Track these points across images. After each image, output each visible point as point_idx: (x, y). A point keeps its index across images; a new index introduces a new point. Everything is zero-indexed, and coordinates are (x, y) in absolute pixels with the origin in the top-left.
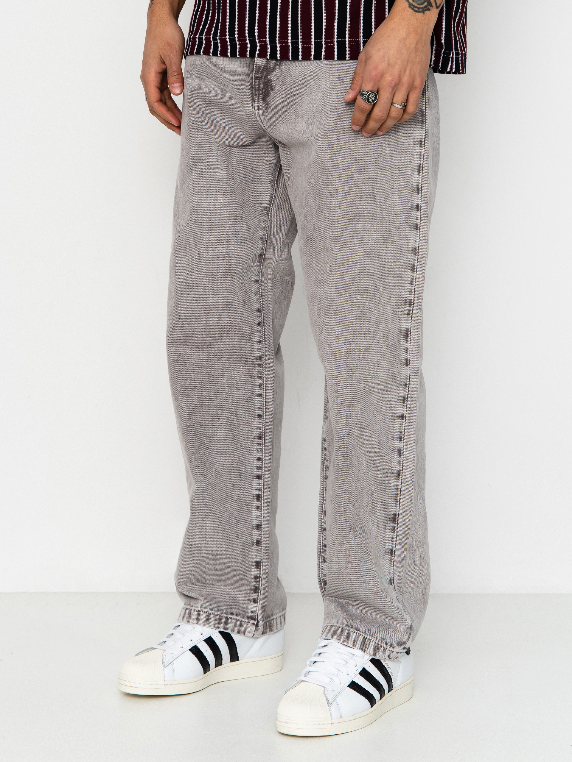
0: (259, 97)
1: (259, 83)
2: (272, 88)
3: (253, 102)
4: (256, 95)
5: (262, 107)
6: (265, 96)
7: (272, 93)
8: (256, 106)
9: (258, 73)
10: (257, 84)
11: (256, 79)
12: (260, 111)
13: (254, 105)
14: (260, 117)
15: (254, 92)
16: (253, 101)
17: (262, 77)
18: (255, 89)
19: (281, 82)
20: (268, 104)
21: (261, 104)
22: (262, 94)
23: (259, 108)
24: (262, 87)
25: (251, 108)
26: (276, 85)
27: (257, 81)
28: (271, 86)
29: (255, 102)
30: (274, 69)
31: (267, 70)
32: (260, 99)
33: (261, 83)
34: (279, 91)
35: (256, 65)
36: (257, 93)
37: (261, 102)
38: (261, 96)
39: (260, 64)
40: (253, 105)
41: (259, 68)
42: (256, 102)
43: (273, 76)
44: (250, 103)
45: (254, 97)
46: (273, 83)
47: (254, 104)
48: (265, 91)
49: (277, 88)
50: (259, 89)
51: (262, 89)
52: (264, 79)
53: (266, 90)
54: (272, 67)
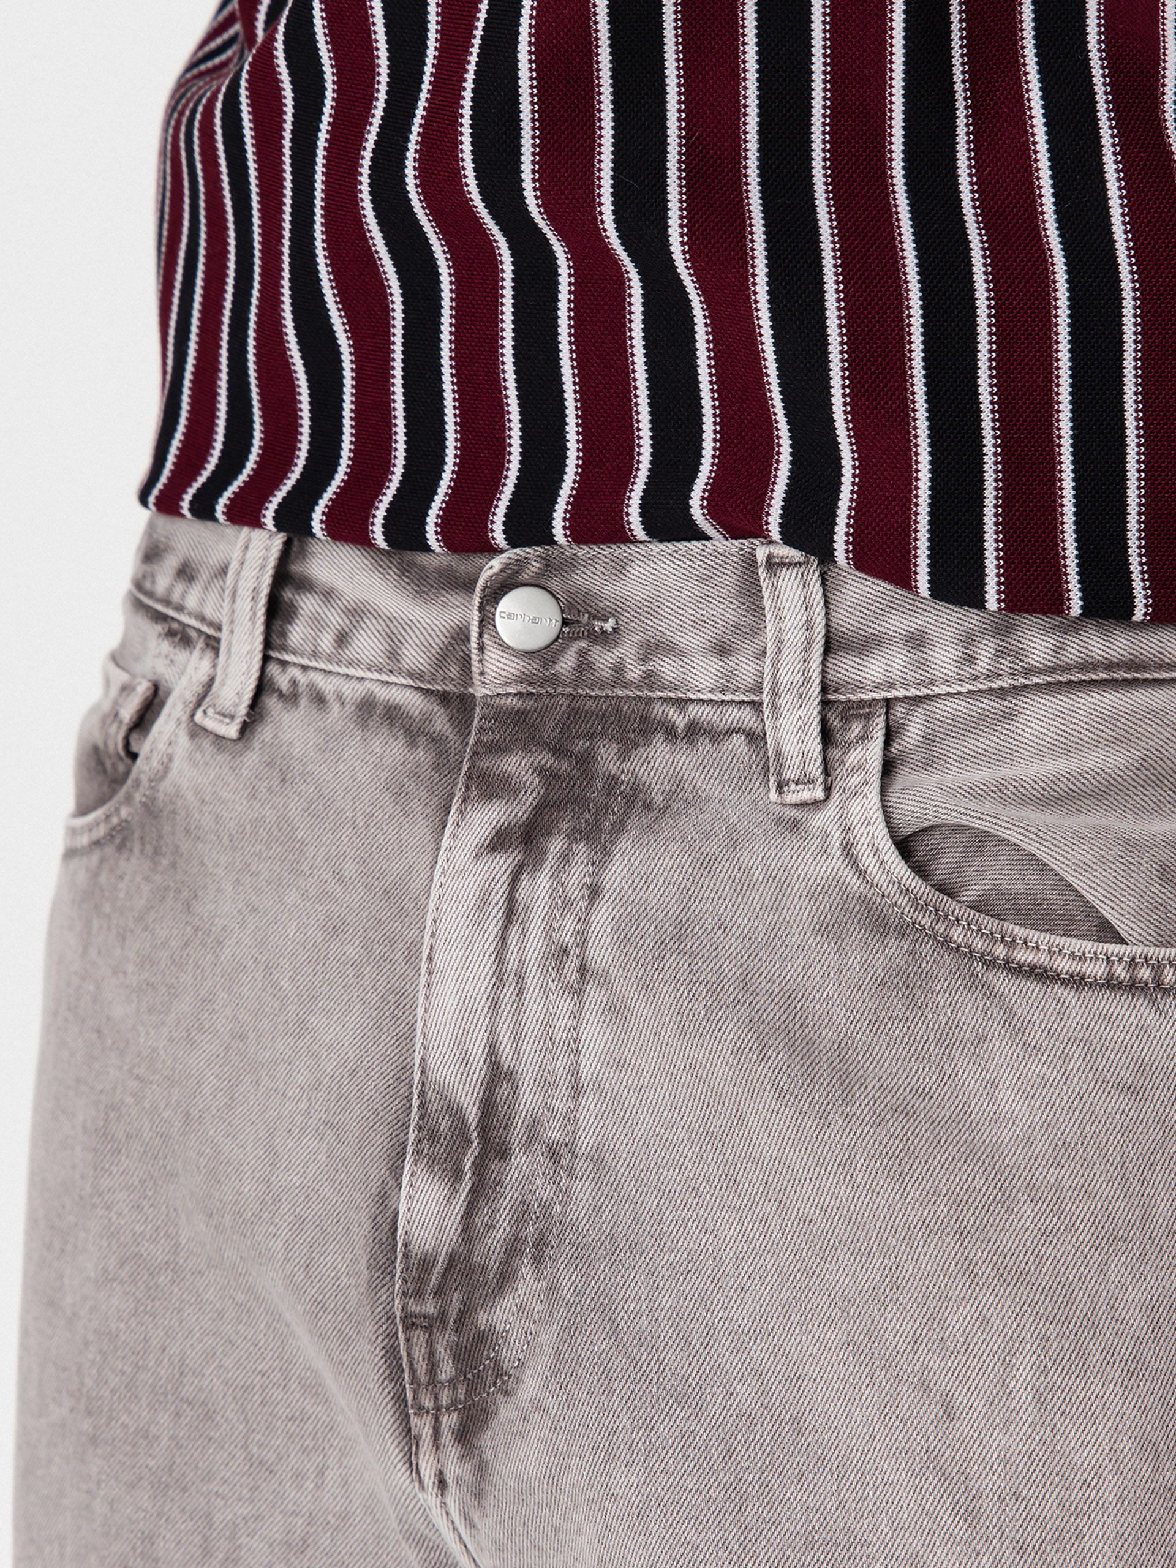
0: (437, 1423)
1: (430, 1343)
2: (504, 1382)
3: (410, 1449)
4: (419, 1410)
6: (471, 1422)
7: (506, 1411)
8: (427, 1469)
9: (419, 1294)
10: (419, 1354)
11: (413, 1324)
12: (450, 1500)
13: (414, 1463)
14: (454, 1529)
15: (409, 1395)
16: (409, 1440)
17: (443, 1315)
18: (414, 1380)
19: (548, 1351)
20: (482, 1470)
21: (454, 1468)
22: (453, 1406)
23: (442, 1484)
24: (447, 1368)
25: (401, 1475)
26: (522, 1364)
27: (419, 1337)
28: (499, 1372)
29: (422, 1450)
30: (506, 1277)
31: (469, 1279)
32: (447, 1438)
33: (441, 1349)
34: (539, 1407)
35: (406, 1245)
36: (428, 1403)
37: (452, 1452)
38: (450, 1421)
39: (429, 1244)
40: (411, 1464)
41: (426, 1264)
42: (426, 1447)
43: (502, 1316)
44: (394, 1453)
45: (414, 1420)
46: (508, 1356)
47: (417, 1454)
48: (468, 1396)
49: (529, 1387)
50: (434, 1383)
51: (452, 1382)
52: (457, 1331)
53: (473, 1387)
54: (494, 1263)
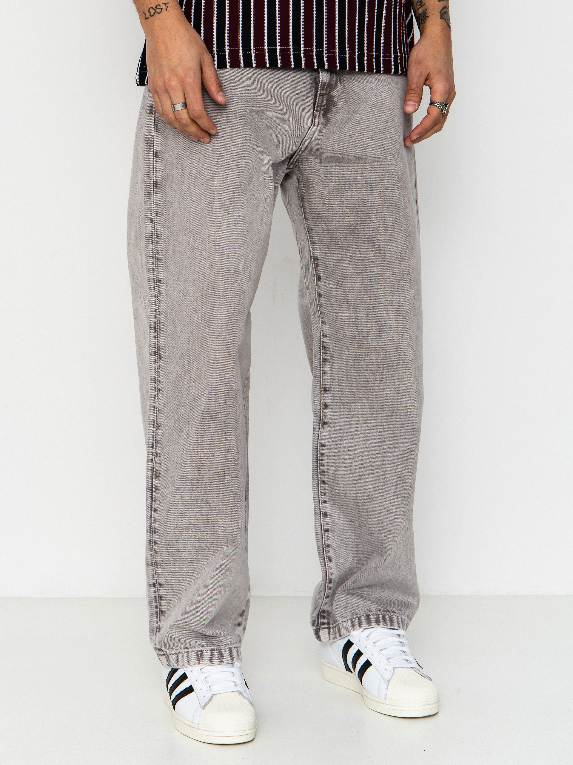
0: (320, 113)
1: (323, 99)
4: (317, 111)
5: (322, 123)
6: (326, 113)
7: (334, 109)
9: (322, 90)
10: (320, 100)
11: (320, 95)
13: (314, 121)
15: (316, 108)
16: (314, 117)
17: (326, 93)
18: (318, 106)
19: (344, 98)
20: (327, 120)
21: (322, 120)
22: (323, 110)
23: (318, 124)
24: (325, 103)
25: (310, 123)
26: (338, 101)
27: (321, 97)
28: (333, 102)
30: (336, 85)
31: (330, 87)
32: (321, 116)
34: (342, 107)
35: (322, 80)
36: (319, 109)
37: (322, 118)
38: (322, 112)
39: (325, 81)
41: (324, 84)
42: (317, 118)
43: (335, 93)
44: (310, 119)
45: (316, 113)
46: (335, 100)
47: (315, 119)
48: (326, 108)
49: (340, 104)
50: (321, 106)
51: (324, 106)
52: (327, 96)
53: (328, 106)
54: (334, 83)
